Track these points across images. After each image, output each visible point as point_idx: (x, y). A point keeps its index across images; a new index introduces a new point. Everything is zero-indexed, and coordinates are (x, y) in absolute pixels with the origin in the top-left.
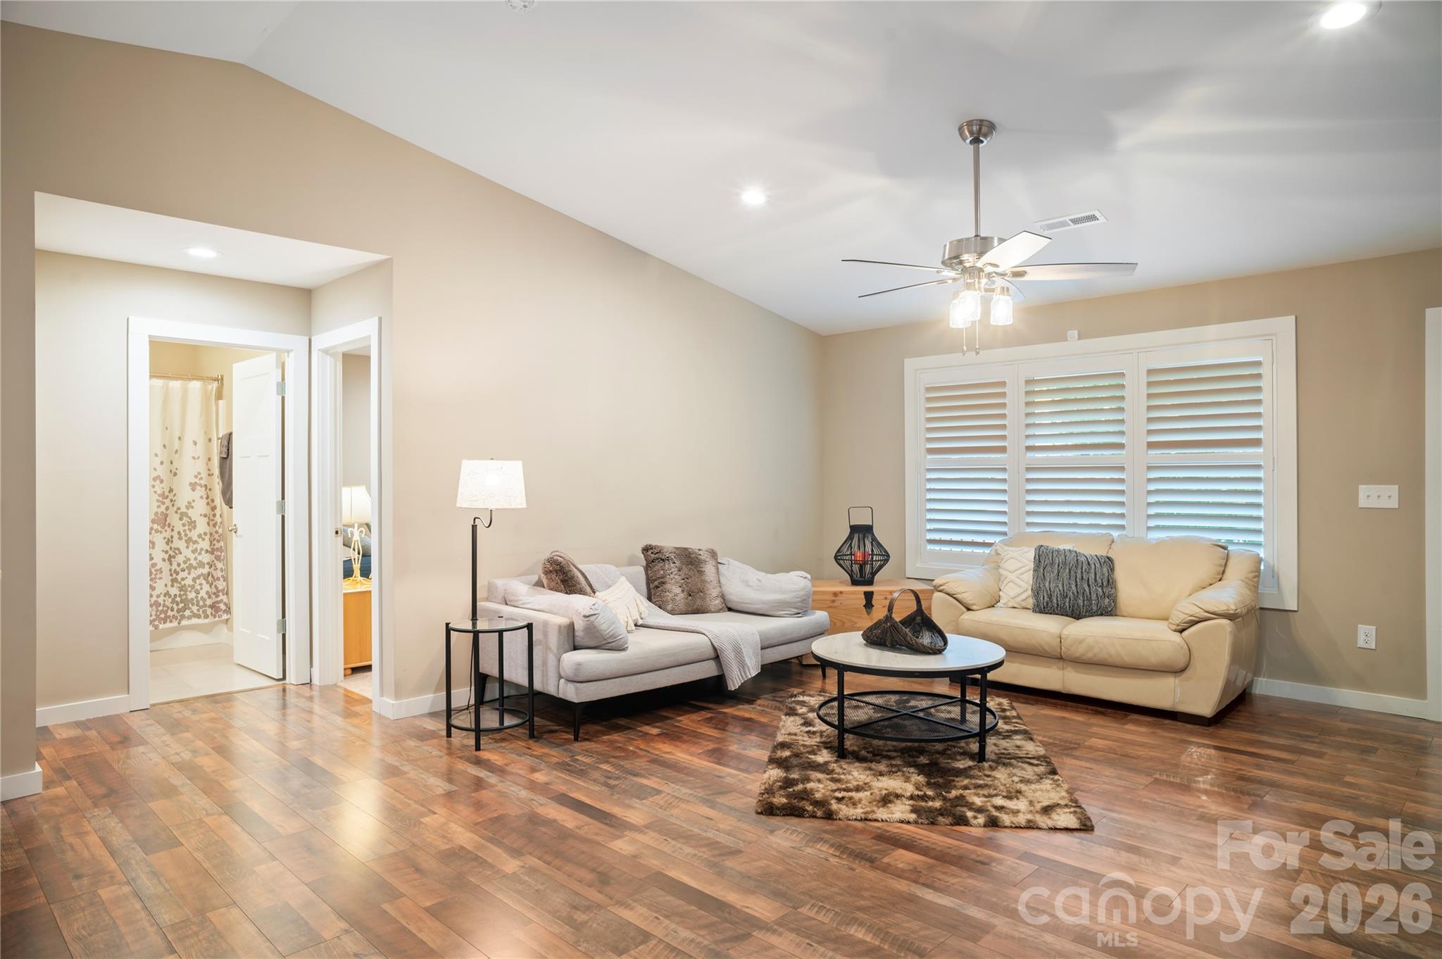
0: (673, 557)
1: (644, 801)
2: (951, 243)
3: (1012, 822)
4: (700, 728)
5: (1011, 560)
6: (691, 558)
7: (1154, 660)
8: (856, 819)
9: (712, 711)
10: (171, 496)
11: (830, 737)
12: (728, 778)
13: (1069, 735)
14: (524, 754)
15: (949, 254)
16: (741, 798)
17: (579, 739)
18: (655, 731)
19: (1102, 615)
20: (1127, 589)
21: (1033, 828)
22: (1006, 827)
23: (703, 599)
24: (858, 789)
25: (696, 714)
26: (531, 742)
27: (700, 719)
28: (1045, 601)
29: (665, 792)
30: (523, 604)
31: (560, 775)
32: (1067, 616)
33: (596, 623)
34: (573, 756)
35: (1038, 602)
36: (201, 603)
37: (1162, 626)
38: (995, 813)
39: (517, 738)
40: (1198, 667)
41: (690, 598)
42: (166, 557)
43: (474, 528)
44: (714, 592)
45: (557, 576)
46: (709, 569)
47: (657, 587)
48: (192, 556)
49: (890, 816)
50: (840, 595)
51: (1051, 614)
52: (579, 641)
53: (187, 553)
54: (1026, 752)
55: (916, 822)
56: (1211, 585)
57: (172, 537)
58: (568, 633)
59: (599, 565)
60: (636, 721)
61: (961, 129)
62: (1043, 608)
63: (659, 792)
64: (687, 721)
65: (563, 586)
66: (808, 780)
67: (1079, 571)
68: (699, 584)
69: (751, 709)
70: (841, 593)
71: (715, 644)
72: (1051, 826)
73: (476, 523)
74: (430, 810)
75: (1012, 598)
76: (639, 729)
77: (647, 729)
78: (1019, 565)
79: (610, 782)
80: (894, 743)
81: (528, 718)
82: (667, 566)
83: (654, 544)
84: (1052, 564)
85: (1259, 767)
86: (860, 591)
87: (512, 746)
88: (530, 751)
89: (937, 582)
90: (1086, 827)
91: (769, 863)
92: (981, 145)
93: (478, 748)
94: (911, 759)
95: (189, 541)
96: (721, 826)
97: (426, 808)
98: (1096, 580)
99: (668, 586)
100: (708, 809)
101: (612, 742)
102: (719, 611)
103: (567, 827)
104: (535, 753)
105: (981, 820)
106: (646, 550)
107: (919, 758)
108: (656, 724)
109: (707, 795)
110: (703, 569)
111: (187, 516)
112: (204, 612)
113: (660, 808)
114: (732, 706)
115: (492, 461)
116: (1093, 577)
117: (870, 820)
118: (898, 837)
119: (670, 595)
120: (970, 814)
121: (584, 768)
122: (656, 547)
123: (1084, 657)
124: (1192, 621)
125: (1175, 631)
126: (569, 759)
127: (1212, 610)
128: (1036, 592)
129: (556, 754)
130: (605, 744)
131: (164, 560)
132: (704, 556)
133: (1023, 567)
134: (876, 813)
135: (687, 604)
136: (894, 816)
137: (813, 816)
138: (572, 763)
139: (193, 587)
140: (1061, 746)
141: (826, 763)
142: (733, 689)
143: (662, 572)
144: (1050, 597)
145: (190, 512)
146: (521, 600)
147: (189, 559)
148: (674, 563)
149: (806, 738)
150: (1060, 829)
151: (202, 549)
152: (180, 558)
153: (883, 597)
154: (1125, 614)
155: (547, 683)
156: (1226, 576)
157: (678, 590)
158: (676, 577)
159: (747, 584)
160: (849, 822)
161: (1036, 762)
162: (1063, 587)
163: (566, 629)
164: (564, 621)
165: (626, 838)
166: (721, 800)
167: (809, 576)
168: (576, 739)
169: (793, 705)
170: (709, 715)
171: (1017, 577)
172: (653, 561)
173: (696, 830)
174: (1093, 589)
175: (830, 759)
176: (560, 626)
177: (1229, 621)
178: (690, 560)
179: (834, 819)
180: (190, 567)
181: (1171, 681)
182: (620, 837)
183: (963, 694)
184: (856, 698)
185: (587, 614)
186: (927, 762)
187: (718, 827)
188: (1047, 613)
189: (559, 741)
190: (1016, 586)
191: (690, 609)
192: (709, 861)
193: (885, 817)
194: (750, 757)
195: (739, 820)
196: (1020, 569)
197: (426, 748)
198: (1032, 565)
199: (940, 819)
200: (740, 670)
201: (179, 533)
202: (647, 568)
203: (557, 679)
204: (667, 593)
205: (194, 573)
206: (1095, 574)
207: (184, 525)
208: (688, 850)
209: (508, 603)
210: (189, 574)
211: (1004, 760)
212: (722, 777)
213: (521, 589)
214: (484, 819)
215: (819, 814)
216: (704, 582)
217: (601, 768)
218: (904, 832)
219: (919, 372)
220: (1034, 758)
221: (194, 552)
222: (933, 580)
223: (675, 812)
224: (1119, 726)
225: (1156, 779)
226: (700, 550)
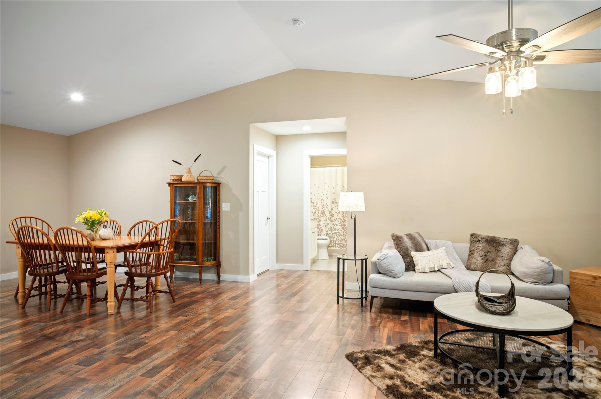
6: (496, 242)
10: (326, 205)
36: (335, 242)
42: (325, 225)
48: (332, 226)
53: (331, 225)
57: (326, 219)
71: (455, 286)
82: (477, 245)
95: (331, 221)
99: (475, 255)
106: (472, 235)
111: (331, 213)
112: (335, 245)
131: (324, 226)
139: (332, 236)
145: (332, 211)
147: (331, 227)
151: (335, 224)
152: (329, 227)
180: (332, 230)
201: (329, 218)
204: (473, 259)
205: (333, 232)
207: (330, 215)
210: (331, 232)
221: (333, 225)
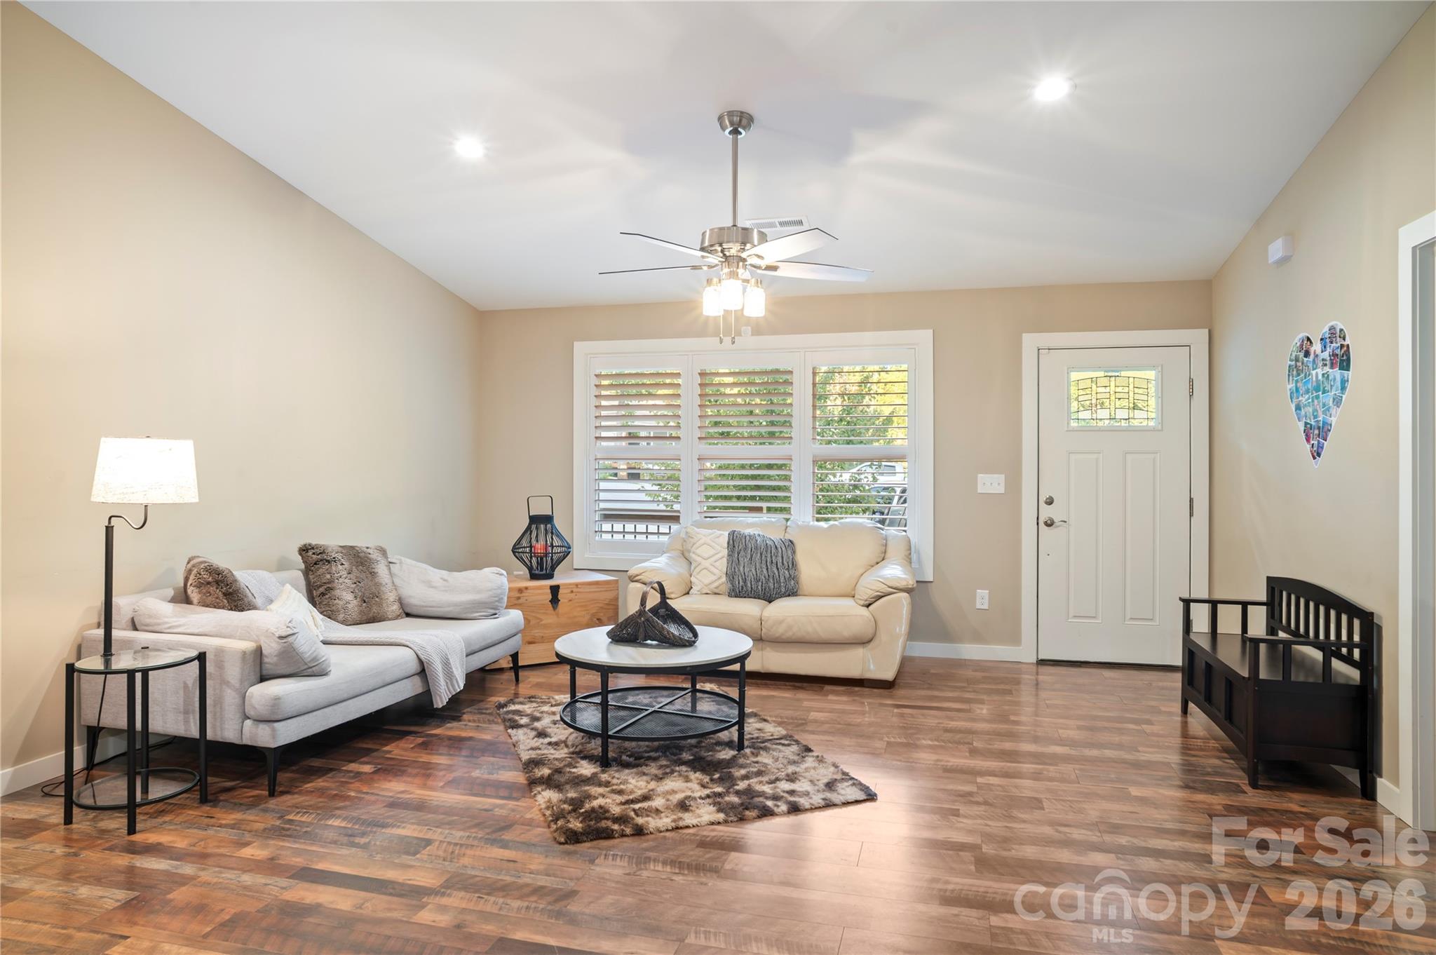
0: (340, 558)
1: (418, 856)
2: (712, 230)
3: (811, 804)
4: (421, 757)
5: (705, 546)
6: (360, 558)
7: (846, 633)
8: (667, 830)
9: (418, 735)
11: (577, 746)
12: (496, 810)
13: (790, 712)
14: (208, 826)
15: (710, 241)
16: (529, 830)
17: (276, 794)
18: (367, 768)
19: (789, 595)
20: (808, 570)
21: (831, 806)
22: (807, 810)
23: (380, 605)
24: (646, 798)
25: (404, 741)
26: (206, 808)
27: (412, 746)
28: (740, 585)
29: (436, 840)
30: (169, 628)
31: (281, 844)
32: (759, 598)
33: (296, 645)
34: (282, 817)
35: (733, 586)
37: (848, 602)
38: (792, 799)
39: (183, 807)
40: (883, 636)
41: (364, 604)
43: (109, 530)
44: (391, 596)
45: (217, 588)
46: (381, 569)
47: (323, 594)
49: (699, 819)
50: (525, 591)
51: (745, 597)
52: (269, 668)
54: (770, 734)
55: (726, 822)
56: (878, 563)
58: (254, 661)
59: (250, 571)
60: (332, 759)
61: (720, 118)
62: (738, 592)
63: (428, 842)
64: (397, 750)
65: (226, 601)
66: (589, 797)
67: (769, 556)
68: (373, 588)
69: (464, 727)
70: (526, 588)
71: (422, 657)
72: (844, 801)
73: (112, 524)
74: (113, 936)
75: (706, 586)
76: (344, 768)
77: (353, 766)
78: (712, 552)
79: (356, 841)
80: (647, 743)
81: (198, 778)
82: (334, 568)
83: (314, 543)
84: (745, 549)
85: (952, 719)
86: (545, 586)
87: (180, 819)
88: (212, 820)
89: (632, 571)
90: (871, 797)
91: (616, 897)
92: (739, 137)
93: (132, 830)
94: (675, 758)
96: (533, 867)
97: (103, 933)
98: (783, 564)
99: (337, 593)
100: (502, 850)
101: (321, 792)
102: (396, 618)
103: (341, 910)
104: (224, 822)
105: (784, 808)
106: (304, 550)
107: (681, 754)
108: (362, 760)
109: (488, 834)
110: (376, 570)
113: (444, 860)
114: (439, 727)
115: (148, 439)
116: (781, 561)
117: (681, 828)
118: (720, 840)
119: (341, 603)
120: (770, 803)
121: (308, 829)
122: (317, 547)
123: (784, 637)
124: (879, 596)
125: (863, 606)
126: (280, 822)
127: (895, 586)
128: (731, 576)
129: (256, 819)
130: (314, 794)
132: (375, 555)
133: (716, 554)
134: (684, 820)
135: (361, 612)
136: (703, 819)
137: (623, 835)
138: (288, 826)
140: (792, 723)
141: (595, 775)
142: (441, 706)
143: (328, 576)
144: (745, 581)
146: (167, 623)
148: (342, 564)
149: (552, 751)
150: (852, 803)
153: (569, 591)
154: (806, 593)
155: (226, 729)
156: (888, 555)
157: (349, 597)
158: (347, 581)
159: (429, 585)
160: (662, 834)
161: (786, 742)
162: (756, 572)
163: (252, 655)
164: (248, 645)
165: (429, 906)
166: (507, 836)
167: (504, 572)
168: (272, 794)
169: (510, 716)
170: (420, 740)
171: (712, 565)
172: (315, 564)
173: (508, 879)
174: (781, 573)
175: (595, 770)
176: (244, 653)
177: (907, 594)
178: (360, 560)
179: (644, 835)
181: (860, 651)
182: (423, 907)
183: (694, 685)
184: (587, 700)
185: (284, 634)
186: (691, 758)
187: (530, 869)
188: (741, 597)
189: (247, 800)
190: (710, 574)
191: (365, 618)
192: (550, 911)
193: (694, 821)
194: (502, 781)
195: (546, 856)
196: (713, 555)
197: (37, 847)
198: (725, 552)
199: (747, 813)
200: (447, 683)
202: (306, 572)
203: (241, 720)
204: (337, 601)
206: (782, 557)
208: (516, 904)
209: (138, 627)
211: (760, 745)
212: (491, 810)
213: (160, 608)
214: (213, 926)
215: (628, 831)
216: (378, 585)
217: (331, 825)
218: (722, 834)
219: (589, 356)
220: (781, 739)
222: (627, 571)
223: (465, 861)
224: (824, 698)
225: (888, 743)
226: (367, 548)
